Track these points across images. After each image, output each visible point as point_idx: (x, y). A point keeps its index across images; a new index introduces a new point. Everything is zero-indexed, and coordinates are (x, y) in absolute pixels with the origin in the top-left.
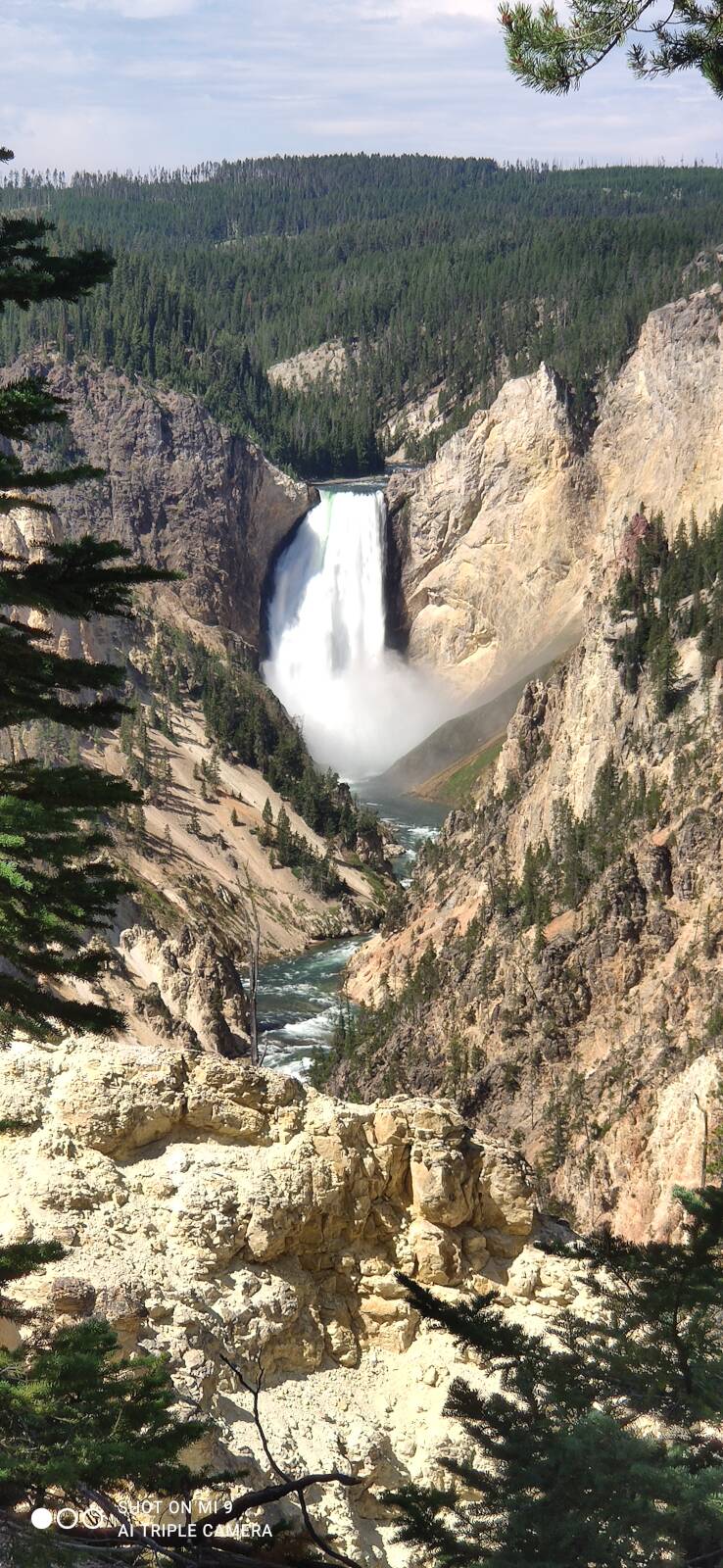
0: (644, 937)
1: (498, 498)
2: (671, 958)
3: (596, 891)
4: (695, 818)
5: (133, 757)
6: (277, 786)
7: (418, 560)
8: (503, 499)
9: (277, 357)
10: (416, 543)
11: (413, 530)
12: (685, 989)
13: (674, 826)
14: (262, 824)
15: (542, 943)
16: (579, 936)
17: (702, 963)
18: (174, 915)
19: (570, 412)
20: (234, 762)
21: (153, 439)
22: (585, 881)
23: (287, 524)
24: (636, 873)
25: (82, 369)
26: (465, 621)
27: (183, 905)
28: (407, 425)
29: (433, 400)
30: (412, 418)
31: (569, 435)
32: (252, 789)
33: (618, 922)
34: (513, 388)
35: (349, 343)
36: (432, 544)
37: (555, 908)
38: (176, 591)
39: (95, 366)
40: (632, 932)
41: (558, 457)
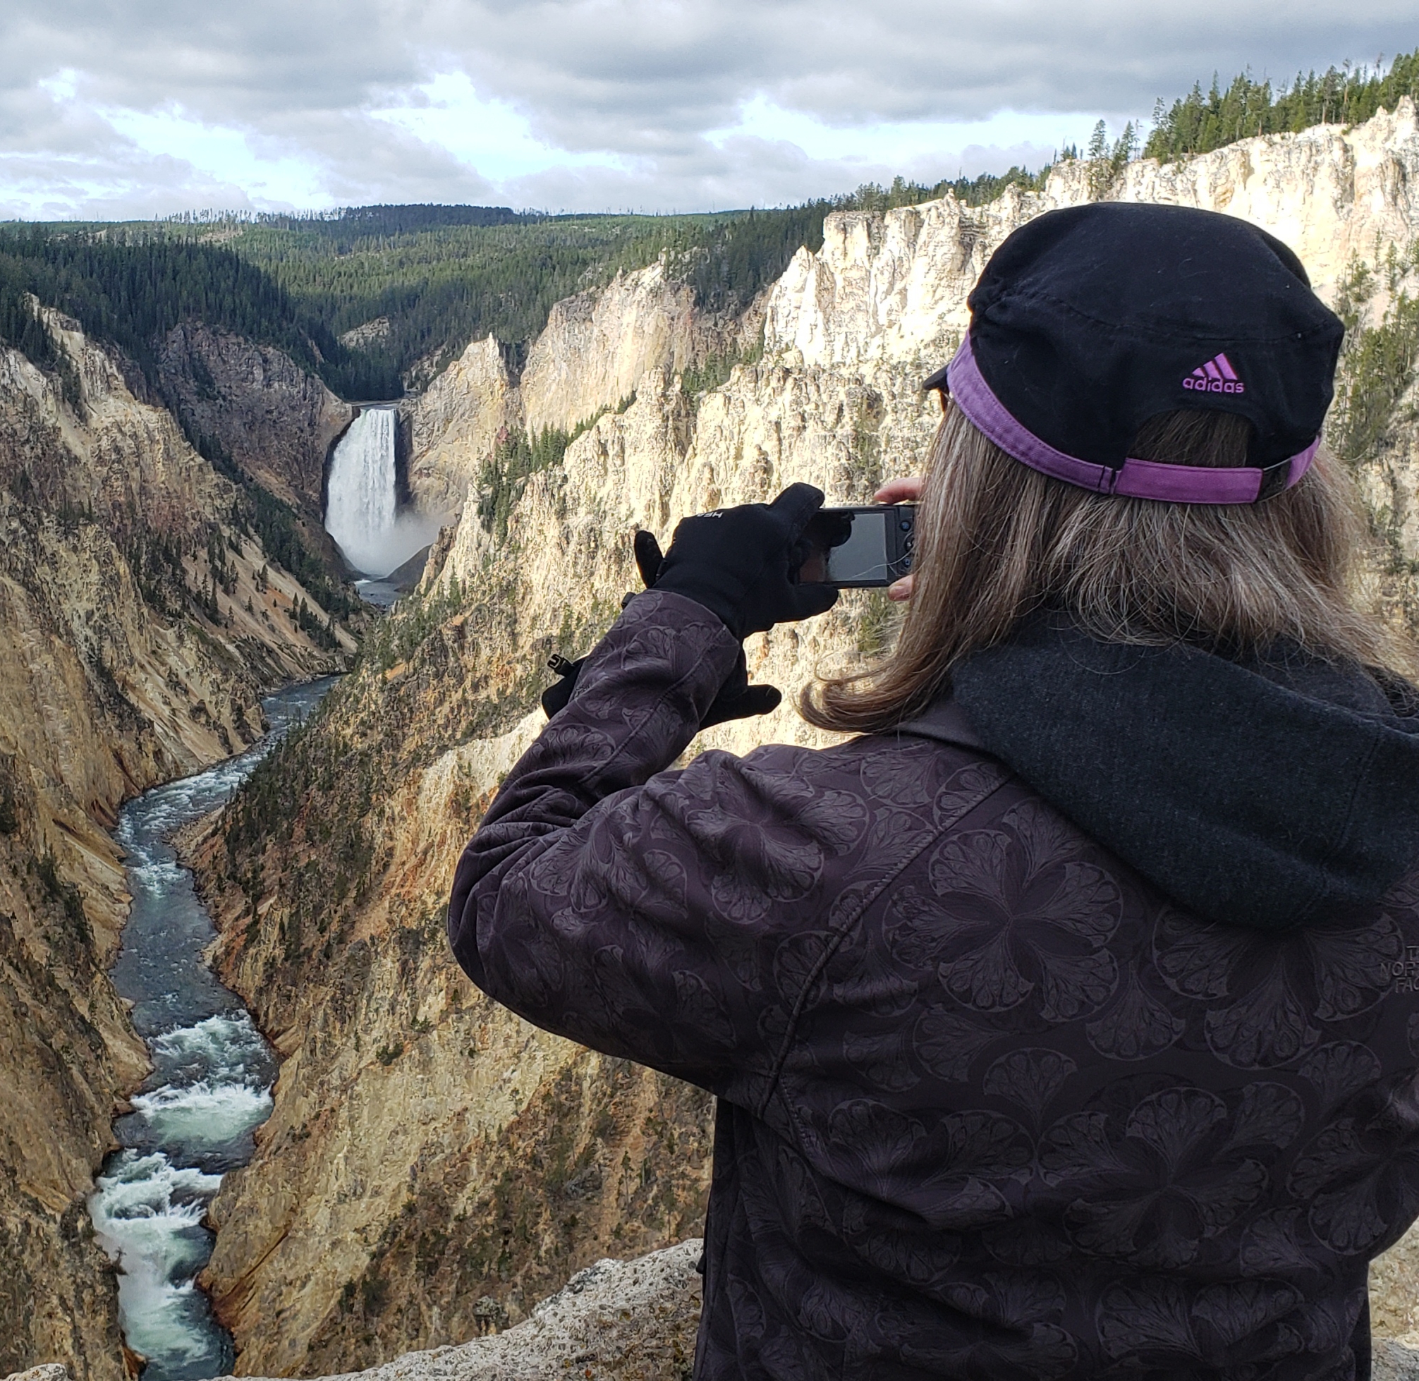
0: (446, 678)
1: (463, 414)
2: (460, 692)
3: (419, 652)
4: (479, 609)
5: (215, 567)
6: (303, 584)
7: (417, 450)
8: (465, 417)
9: (350, 328)
10: (415, 440)
11: (414, 433)
13: (467, 614)
14: (291, 607)
15: (385, 682)
16: (407, 678)
17: (470, 697)
18: (231, 659)
19: (507, 362)
20: (278, 571)
22: (415, 645)
23: (340, 429)
24: (442, 640)
25: (215, 332)
26: (443, 487)
27: (237, 653)
28: (422, 369)
30: (426, 364)
31: (506, 377)
32: (287, 586)
33: (429, 669)
34: (472, 348)
35: (392, 320)
36: (425, 441)
37: (397, 661)
38: (271, 466)
39: (224, 331)
40: (439, 676)
41: (499, 390)
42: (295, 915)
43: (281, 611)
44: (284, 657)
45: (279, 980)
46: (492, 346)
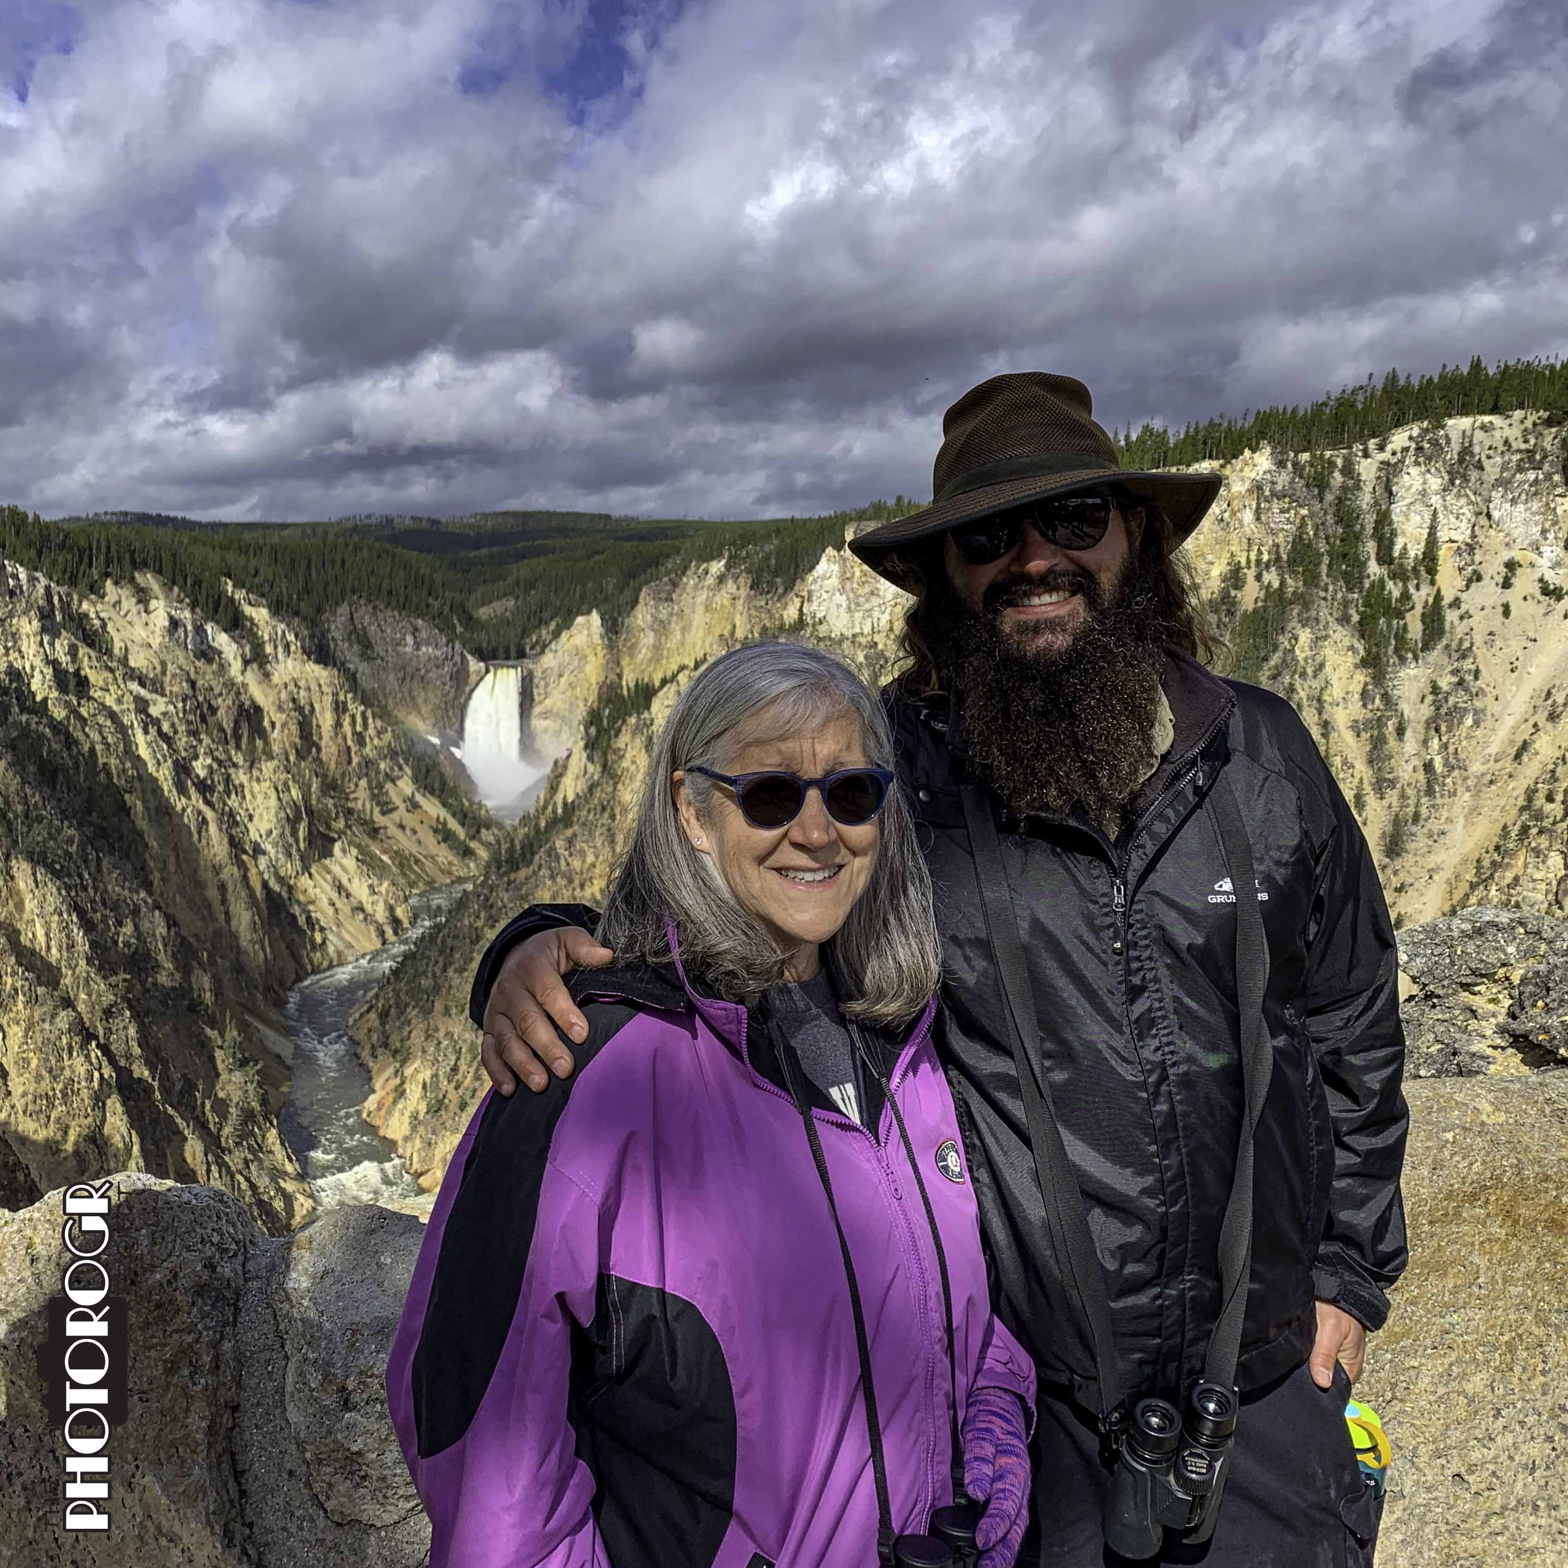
1: (573, 671)
6: (445, 805)
7: (537, 698)
8: (576, 672)
9: (484, 604)
10: (535, 691)
11: (534, 685)
14: (435, 824)
19: (608, 631)
20: (424, 794)
21: (409, 639)
23: (474, 682)
25: (375, 608)
27: (390, 862)
28: (540, 636)
29: (553, 626)
30: (544, 632)
31: (607, 642)
32: (432, 808)
34: (580, 620)
35: (517, 598)
36: (543, 692)
38: (419, 712)
39: (382, 606)
40: (553, 878)
41: (601, 652)
42: (436, 1075)
43: (425, 826)
44: (428, 864)
45: (421, 1129)
46: (595, 618)
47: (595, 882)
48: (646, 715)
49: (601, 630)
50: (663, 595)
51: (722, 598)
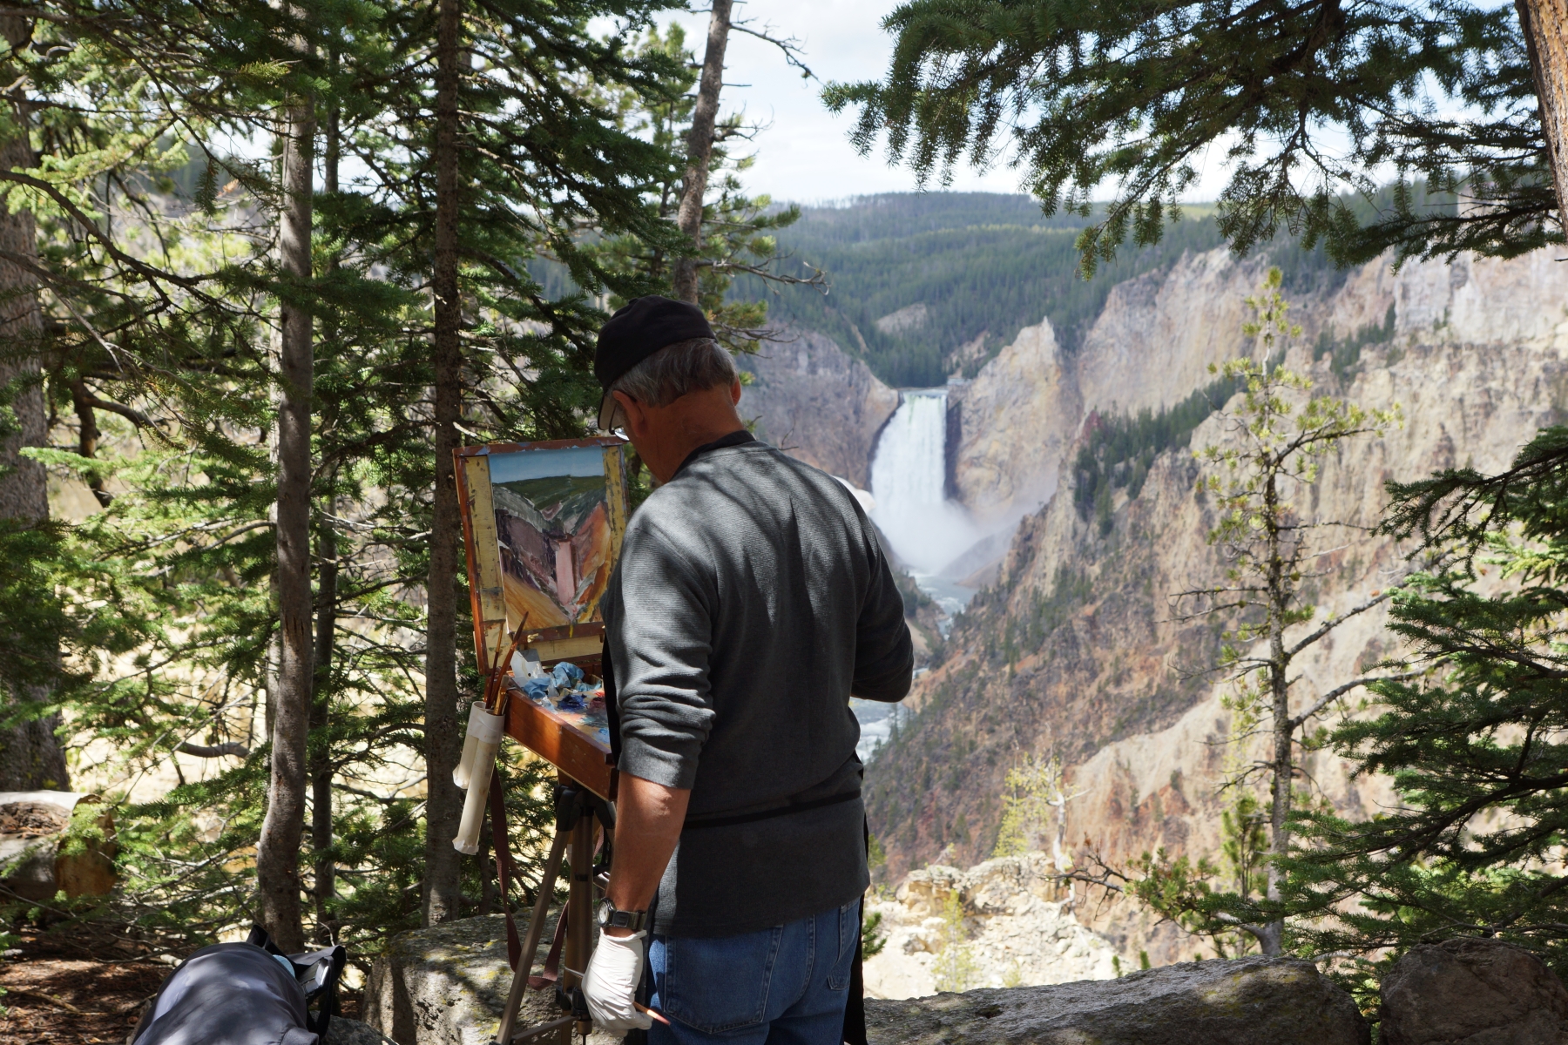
0: (1078, 671)
2: (1094, 686)
3: (1048, 643)
4: (1112, 598)
8: (1019, 403)
9: (884, 313)
10: (964, 429)
11: (964, 421)
12: (1100, 704)
13: (1099, 603)
15: (1013, 675)
16: (1037, 670)
17: (1112, 690)
19: (1062, 348)
21: (803, 359)
22: (1042, 637)
23: (884, 417)
24: (1073, 631)
26: (994, 477)
28: (961, 356)
29: (980, 340)
30: (967, 351)
31: (1061, 362)
33: (1060, 662)
36: (974, 429)
37: (1023, 653)
40: (1070, 669)
41: (1054, 376)
46: (1046, 331)
47: (1135, 675)
48: (1182, 455)
49: (1054, 347)
50: (1143, 298)
51: (1229, 301)
